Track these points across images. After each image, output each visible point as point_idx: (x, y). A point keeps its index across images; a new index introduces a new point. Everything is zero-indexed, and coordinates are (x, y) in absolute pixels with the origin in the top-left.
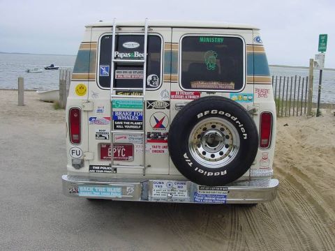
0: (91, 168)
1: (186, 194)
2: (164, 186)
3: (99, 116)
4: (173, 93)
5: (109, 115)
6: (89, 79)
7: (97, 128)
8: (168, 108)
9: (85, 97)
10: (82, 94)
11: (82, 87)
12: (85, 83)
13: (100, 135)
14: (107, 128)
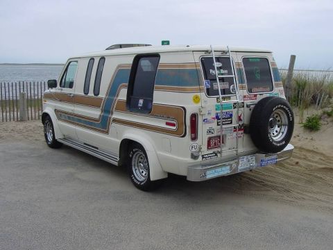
0: (203, 157)
1: (254, 162)
2: (245, 160)
3: (209, 118)
4: (245, 97)
5: (214, 116)
6: (200, 90)
7: (207, 126)
8: (243, 107)
9: (199, 105)
10: (197, 102)
11: (197, 97)
12: (198, 94)
13: (209, 132)
14: (214, 125)
